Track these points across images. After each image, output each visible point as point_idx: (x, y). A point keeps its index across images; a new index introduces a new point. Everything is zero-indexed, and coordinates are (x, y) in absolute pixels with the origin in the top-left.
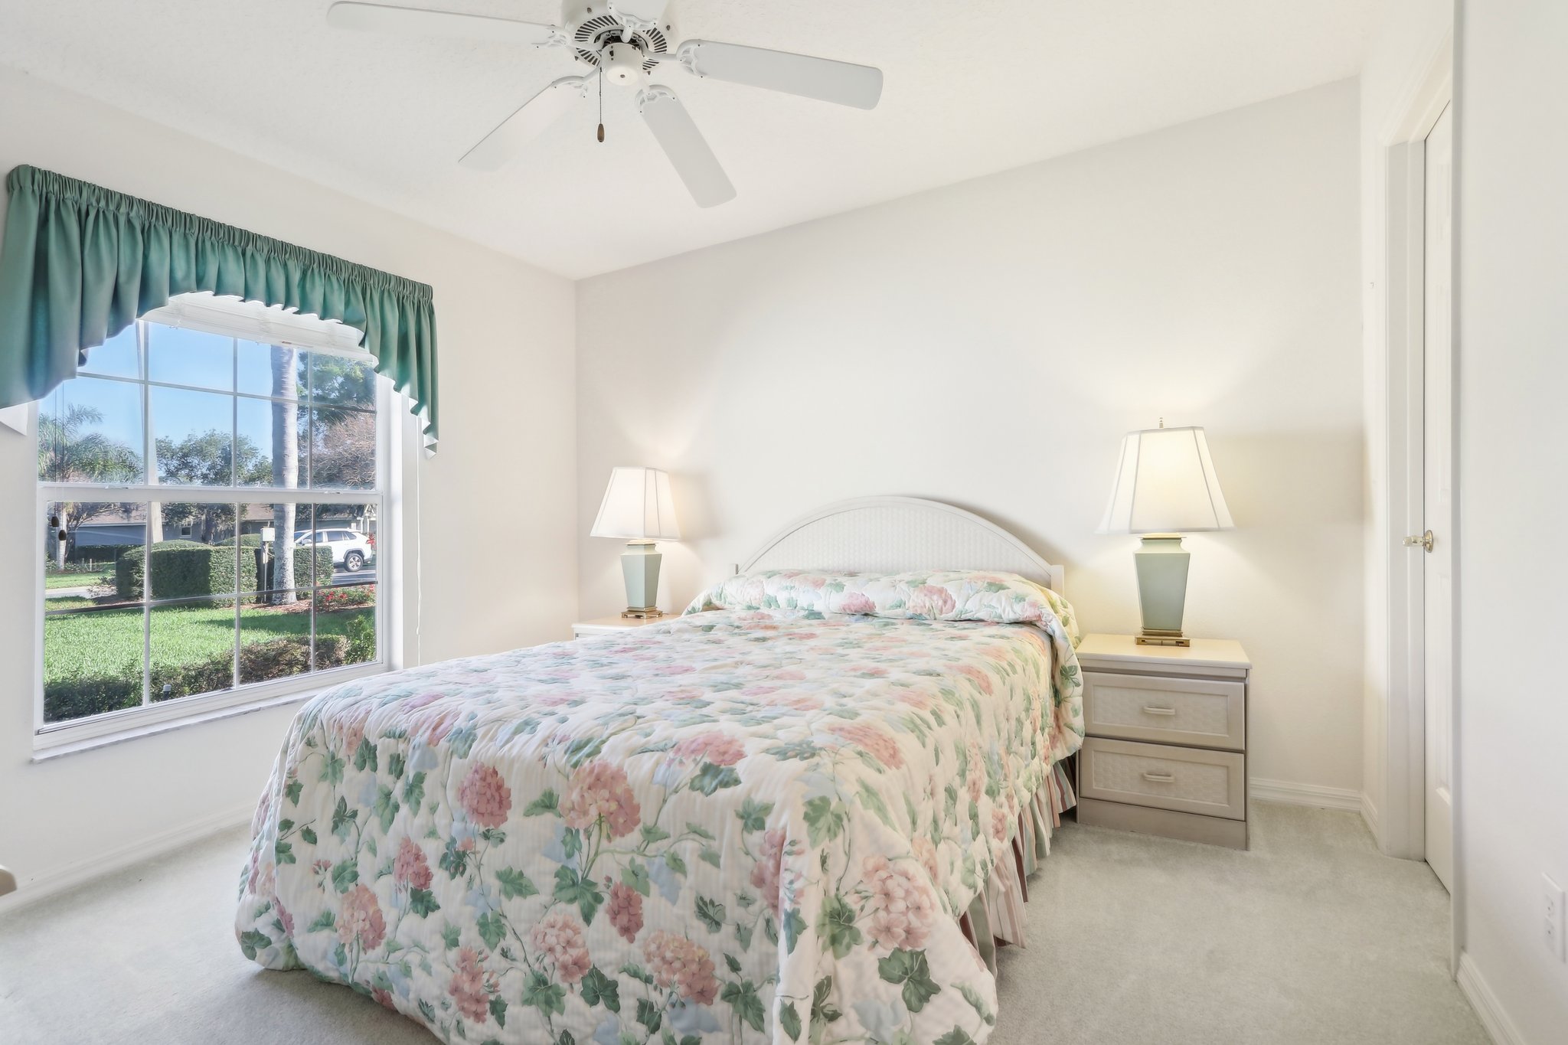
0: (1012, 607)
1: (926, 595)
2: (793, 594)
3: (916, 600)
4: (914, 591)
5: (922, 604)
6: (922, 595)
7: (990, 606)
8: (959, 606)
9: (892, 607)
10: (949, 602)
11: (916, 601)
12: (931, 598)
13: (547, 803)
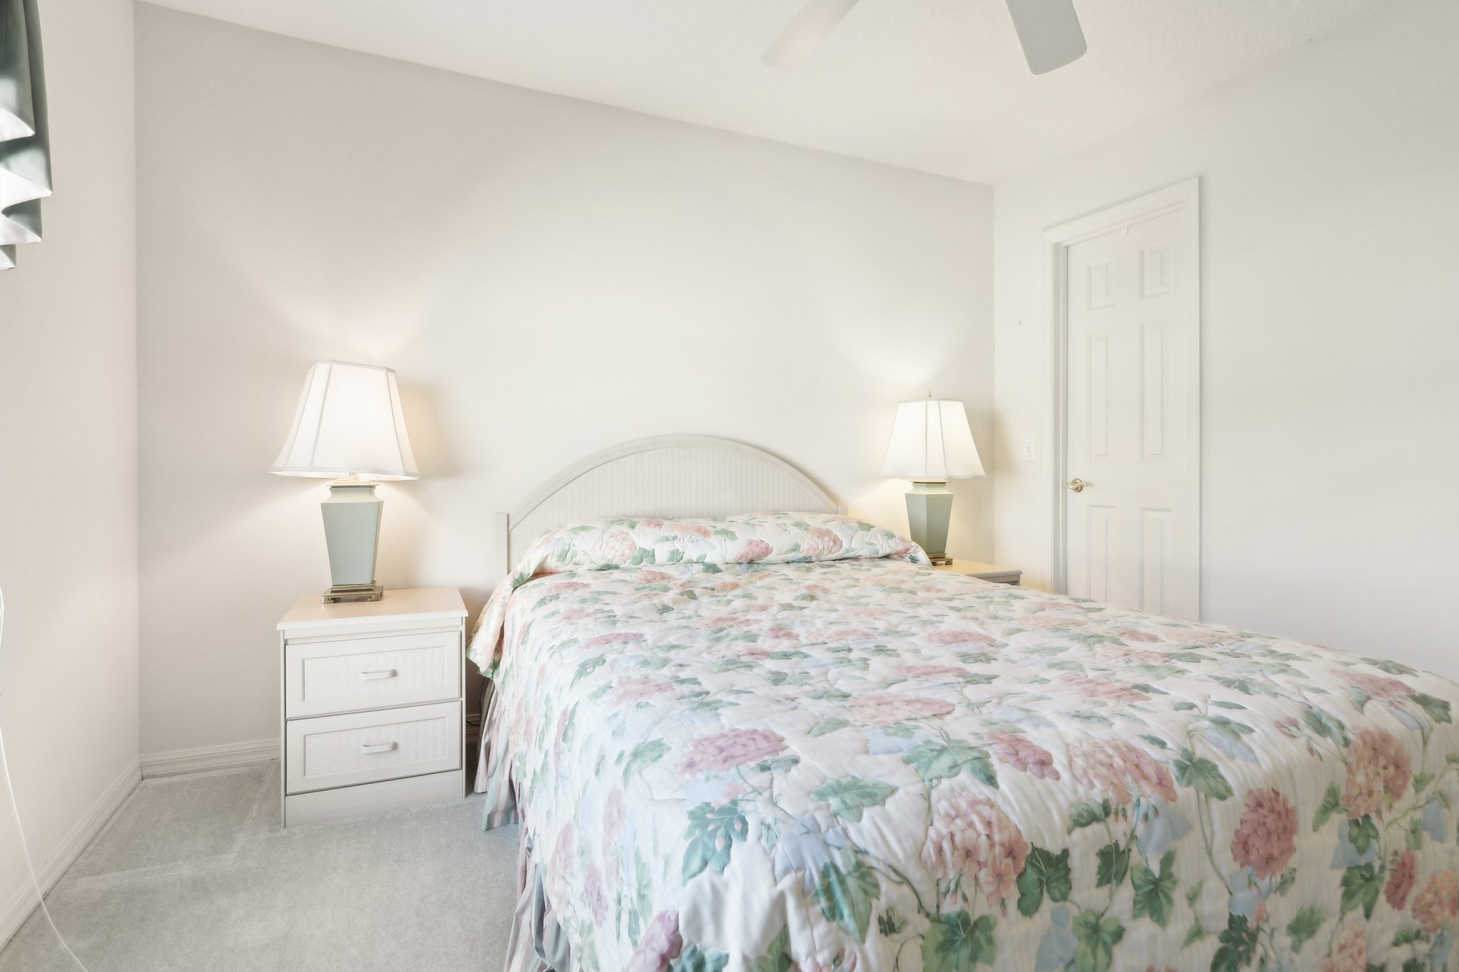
0: (888, 543)
1: (818, 537)
2: (678, 545)
3: (810, 542)
4: (808, 533)
5: (816, 546)
6: (816, 538)
7: (871, 544)
8: (845, 545)
9: (788, 552)
10: (838, 543)
11: (808, 545)
12: (823, 540)
13: (1331, 803)
